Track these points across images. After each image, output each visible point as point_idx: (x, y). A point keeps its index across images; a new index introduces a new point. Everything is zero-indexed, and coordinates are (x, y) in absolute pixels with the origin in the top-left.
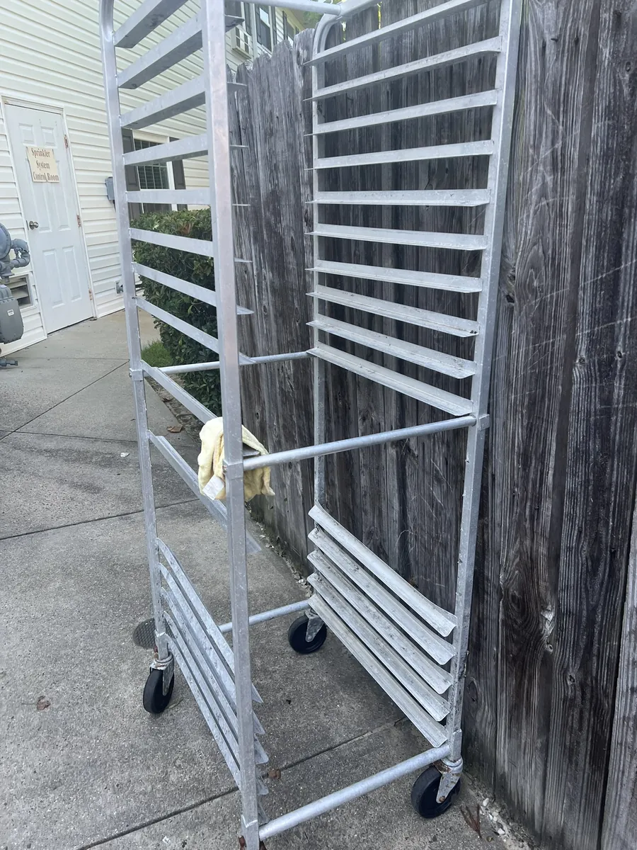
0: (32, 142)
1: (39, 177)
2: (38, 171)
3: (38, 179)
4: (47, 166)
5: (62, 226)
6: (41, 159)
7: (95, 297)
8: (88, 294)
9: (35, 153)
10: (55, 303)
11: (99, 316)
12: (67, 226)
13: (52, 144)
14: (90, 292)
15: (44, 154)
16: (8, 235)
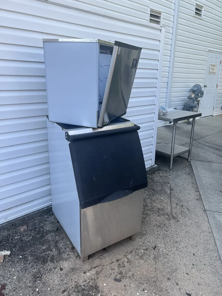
0: (212, 62)
1: (211, 72)
2: (211, 71)
3: (210, 73)
4: (213, 69)
5: (212, 87)
6: (213, 67)
7: (215, 109)
8: (213, 108)
9: (212, 66)
10: (204, 109)
11: (214, 115)
12: (213, 87)
13: (217, 63)
14: (214, 108)
15: (214, 66)
16: (201, 89)
